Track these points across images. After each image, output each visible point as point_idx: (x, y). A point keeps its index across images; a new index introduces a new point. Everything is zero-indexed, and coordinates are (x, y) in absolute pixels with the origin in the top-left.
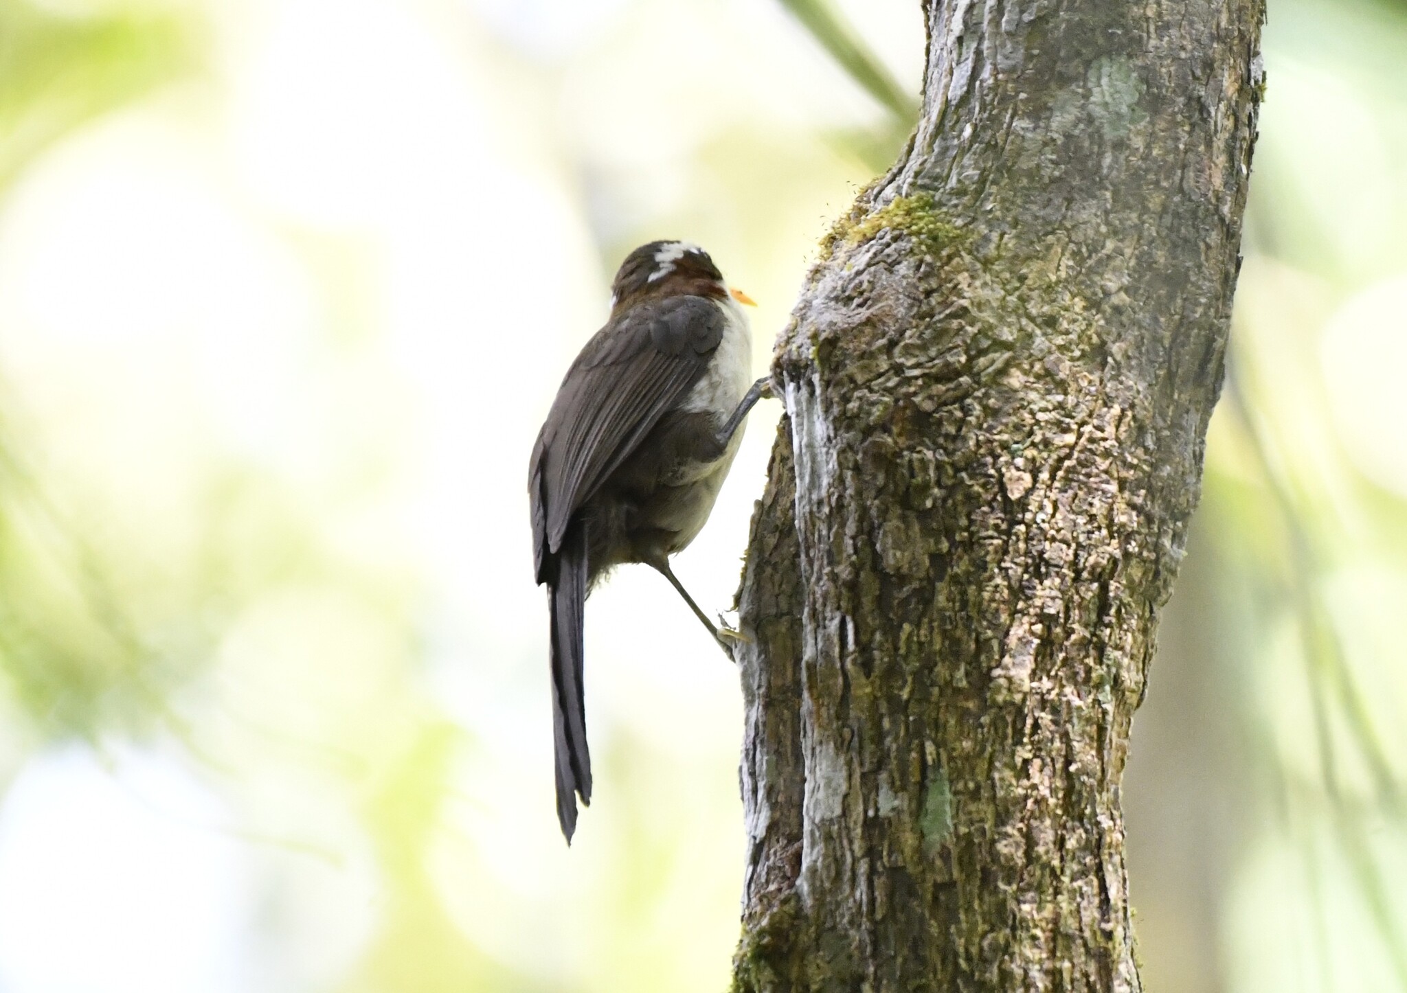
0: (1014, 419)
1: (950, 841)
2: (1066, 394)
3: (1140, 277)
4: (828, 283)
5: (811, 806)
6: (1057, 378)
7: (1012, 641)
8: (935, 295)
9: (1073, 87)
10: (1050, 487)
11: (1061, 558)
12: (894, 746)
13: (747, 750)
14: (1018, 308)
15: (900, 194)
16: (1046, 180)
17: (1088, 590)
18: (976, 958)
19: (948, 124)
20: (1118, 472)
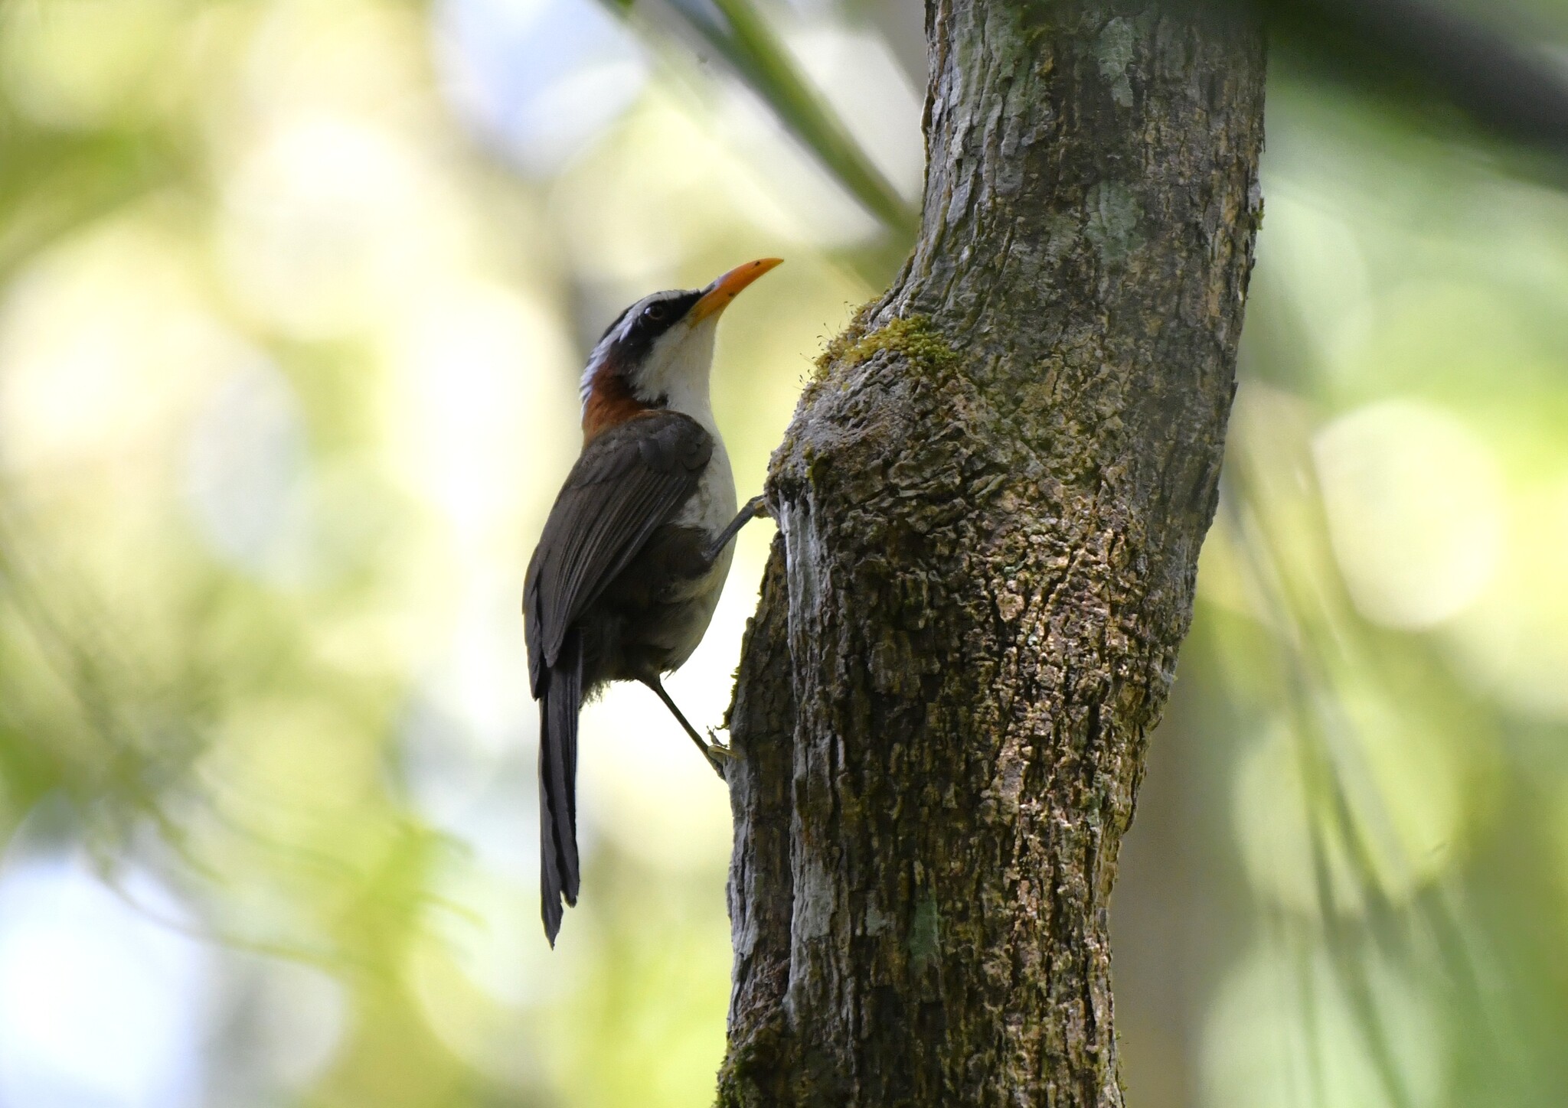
0: (1007, 541)
1: (937, 961)
2: (1059, 517)
3: (1136, 401)
4: (823, 402)
5: (799, 924)
6: (1052, 501)
7: (1002, 763)
8: (931, 416)
9: (1072, 211)
10: (1042, 610)
11: (1052, 681)
12: (883, 866)
13: (736, 867)
14: (1013, 431)
15: (898, 316)
16: (1043, 304)
17: (1078, 713)
18: (961, 1078)
19: (947, 246)
20: (1110, 595)
